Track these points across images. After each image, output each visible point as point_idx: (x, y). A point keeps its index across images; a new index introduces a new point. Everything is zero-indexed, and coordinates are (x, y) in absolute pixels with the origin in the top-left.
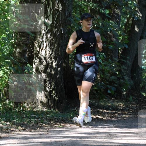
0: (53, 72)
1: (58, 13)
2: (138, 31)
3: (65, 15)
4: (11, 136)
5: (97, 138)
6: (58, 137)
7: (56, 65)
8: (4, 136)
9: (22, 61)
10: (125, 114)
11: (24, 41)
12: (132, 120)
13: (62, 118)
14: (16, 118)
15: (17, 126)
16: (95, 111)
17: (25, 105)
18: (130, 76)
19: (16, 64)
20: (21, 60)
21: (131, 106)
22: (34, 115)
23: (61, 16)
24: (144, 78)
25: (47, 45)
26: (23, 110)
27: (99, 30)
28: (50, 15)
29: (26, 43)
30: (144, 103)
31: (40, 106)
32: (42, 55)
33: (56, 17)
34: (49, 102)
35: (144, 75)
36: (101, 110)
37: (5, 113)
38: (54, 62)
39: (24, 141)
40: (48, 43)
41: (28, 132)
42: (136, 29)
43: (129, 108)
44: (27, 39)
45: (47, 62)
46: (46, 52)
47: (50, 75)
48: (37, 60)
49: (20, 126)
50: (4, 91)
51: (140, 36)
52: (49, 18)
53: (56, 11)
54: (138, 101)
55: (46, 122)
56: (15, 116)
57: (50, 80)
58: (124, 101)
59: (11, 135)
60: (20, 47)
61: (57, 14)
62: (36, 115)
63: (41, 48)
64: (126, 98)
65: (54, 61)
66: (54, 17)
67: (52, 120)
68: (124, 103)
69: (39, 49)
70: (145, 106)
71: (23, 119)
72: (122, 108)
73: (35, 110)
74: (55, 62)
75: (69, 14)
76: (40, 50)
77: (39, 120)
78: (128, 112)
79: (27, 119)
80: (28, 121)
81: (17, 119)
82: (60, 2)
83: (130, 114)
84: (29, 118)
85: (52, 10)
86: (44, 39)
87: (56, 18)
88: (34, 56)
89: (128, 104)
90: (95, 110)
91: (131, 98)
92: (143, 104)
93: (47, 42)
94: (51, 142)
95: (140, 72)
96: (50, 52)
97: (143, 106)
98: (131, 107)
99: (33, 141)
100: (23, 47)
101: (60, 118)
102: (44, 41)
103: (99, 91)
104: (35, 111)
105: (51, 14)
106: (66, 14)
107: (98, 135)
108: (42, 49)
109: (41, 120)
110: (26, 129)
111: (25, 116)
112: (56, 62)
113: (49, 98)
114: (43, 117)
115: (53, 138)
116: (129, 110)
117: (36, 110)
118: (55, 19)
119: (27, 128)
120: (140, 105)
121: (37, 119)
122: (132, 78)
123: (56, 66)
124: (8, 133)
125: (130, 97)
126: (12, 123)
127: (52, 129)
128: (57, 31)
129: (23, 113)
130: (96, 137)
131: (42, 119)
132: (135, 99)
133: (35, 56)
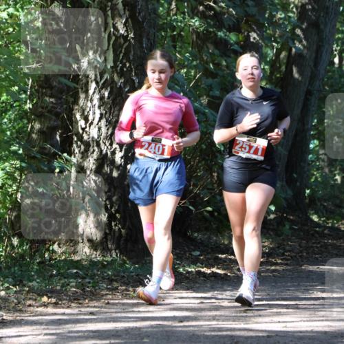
0: (115, 174)
1: (127, 44)
2: (300, 79)
3: (143, 47)
4: (26, 318)
5: (218, 320)
6: (130, 318)
7: (122, 158)
8: (11, 318)
9: (46, 151)
10: (276, 264)
11: (52, 107)
12: (292, 278)
13: (137, 275)
14: (36, 277)
15: (39, 295)
16: (210, 259)
17: (56, 247)
18: (284, 179)
19: (34, 158)
20: (45, 148)
21: (288, 244)
22: (75, 271)
23: (134, 51)
24: (312, 180)
25: (101, 114)
26: (51, 259)
27: (216, 80)
28: (108, 49)
29: (57, 112)
30: (316, 237)
31: (87, 250)
32: (91, 136)
33: (121, 52)
34: (107, 239)
35: (314, 175)
36: (223, 256)
37: (11, 268)
38: (117, 152)
39: (56, 329)
40: (104, 110)
41: (63, 308)
42: (296, 75)
43: (284, 249)
44: (59, 101)
45: (101, 151)
46: (100, 129)
47: (109, 181)
48: (80, 147)
49: (47, 295)
50: (9, 218)
51: (305, 89)
52: (107, 55)
53: (122, 41)
54: (302, 234)
55: (103, 286)
56: (33, 273)
57: (109, 190)
58: (272, 233)
59: (27, 315)
60: (43, 120)
61: (124, 47)
62: (80, 270)
63: (90, 122)
64: (275, 227)
65: (118, 150)
66: (118, 53)
67: (116, 281)
68: (272, 239)
69: (86, 124)
70: (319, 246)
71: (51, 279)
72: (267, 251)
73: (77, 258)
74: (121, 151)
75: (149, 45)
76: (88, 125)
77: (87, 280)
78: (281, 260)
79: (60, 279)
80: (63, 284)
81: (38, 281)
82: (130, 20)
83: (286, 264)
84: (65, 278)
85: (114, 38)
86: (96, 102)
87: (122, 55)
88: (73, 139)
89: (280, 242)
90: (209, 256)
91: (287, 227)
92: (313, 241)
93: (102, 108)
94: (117, 331)
95: (306, 169)
96: (108, 129)
97: (315, 245)
98: (288, 248)
99: (75, 329)
100: (50, 120)
101: (132, 276)
102: (97, 106)
103: (216, 214)
104: (78, 261)
105: (111, 46)
106: (144, 45)
107: (217, 313)
108: (92, 123)
109: (92, 281)
110: (60, 302)
111: (54, 272)
112: (123, 151)
113: (107, 231)
114: (95, 275)
115: (121, 321)
116: (283, 254)
117: (79, 258)
118: (121, 58)
119: (60, 300)
120: (307, 242)
121: (83, 278)
122: (290, 182)
123: (123, 160)
124: (21, 311)
125: (284, 226)
126: (27, 289)
127: (117, 301)
128: (125, 83)
129: (51, 266)
130: (214, 318)
131: (93, 279)
132: (295, 229)
133: (75, 139)
